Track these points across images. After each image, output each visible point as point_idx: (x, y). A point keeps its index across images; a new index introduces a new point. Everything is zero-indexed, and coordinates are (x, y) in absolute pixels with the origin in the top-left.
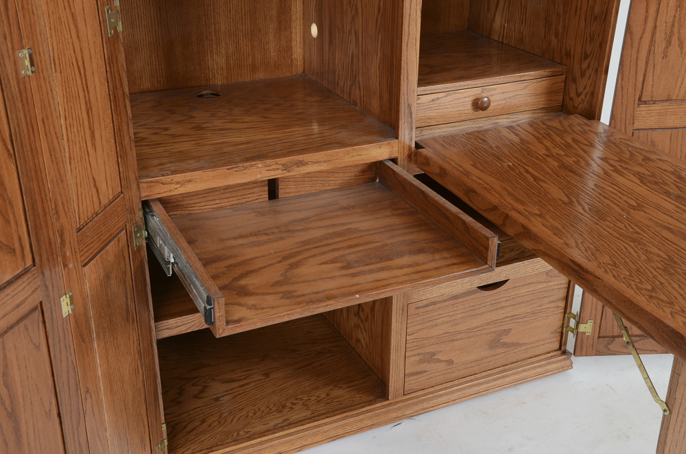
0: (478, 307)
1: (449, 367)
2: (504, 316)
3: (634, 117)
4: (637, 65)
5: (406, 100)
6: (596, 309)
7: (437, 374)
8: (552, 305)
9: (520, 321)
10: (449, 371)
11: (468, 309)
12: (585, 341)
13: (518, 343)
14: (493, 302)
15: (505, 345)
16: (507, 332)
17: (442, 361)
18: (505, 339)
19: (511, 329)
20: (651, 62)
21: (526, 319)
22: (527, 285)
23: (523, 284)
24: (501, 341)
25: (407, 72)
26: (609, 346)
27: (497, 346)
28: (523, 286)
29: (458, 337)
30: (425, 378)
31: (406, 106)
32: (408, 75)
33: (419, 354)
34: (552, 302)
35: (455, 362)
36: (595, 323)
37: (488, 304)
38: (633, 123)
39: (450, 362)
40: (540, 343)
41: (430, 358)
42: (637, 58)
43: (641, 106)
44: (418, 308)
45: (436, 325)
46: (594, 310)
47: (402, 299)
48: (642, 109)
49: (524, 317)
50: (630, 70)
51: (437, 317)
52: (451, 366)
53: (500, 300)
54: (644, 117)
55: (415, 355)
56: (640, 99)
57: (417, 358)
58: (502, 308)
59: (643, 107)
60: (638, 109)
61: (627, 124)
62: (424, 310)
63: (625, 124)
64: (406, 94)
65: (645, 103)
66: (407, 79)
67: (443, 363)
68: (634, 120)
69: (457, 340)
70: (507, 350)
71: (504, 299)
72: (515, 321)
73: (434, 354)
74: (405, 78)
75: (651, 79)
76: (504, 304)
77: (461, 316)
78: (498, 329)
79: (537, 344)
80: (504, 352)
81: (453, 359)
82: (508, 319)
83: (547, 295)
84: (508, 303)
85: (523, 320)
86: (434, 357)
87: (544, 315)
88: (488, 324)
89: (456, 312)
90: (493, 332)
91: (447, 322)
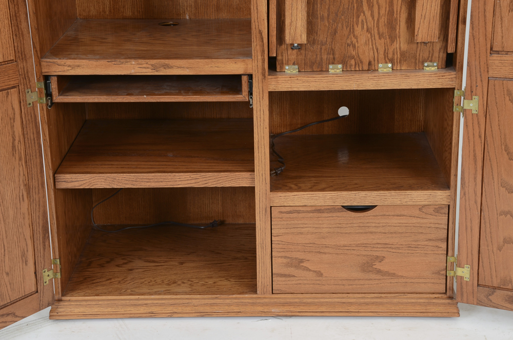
0: (344, 226)
1: (318, 278)
2: (375, 242)
3: (487, 65)
4: (485, 16)
5: (257, 27)
6: (472, 254)
7: (306, 282)
8: (430, 243)
9: (394, 250)
10: (318, 282)
11: (334, 226)
12: (464, 286)
13: (394, 274)
14: (361, 225)
15: (379, 272)
16: (381, 259)
17: (310, 270)
18: (378, 266)
19: (384, 257)
20: (498, 14)
21: (400, 251)
22: (398, 216)
23: (393, 213)
24: (374, 267)
25: (257, 3)
26: (490, 297)
27: (370, 271)
28: (394, 216)
29: (326, 250)
30: (294, 282)
31: (258, 32)
32: (257, 6)
33: (285, 257)
34: (430, 240)
35: (324, 274)
36: (472, 268)
37: (355, 225)
38: (488, 72)
39: (319, 274)
40: (421, 281)
41: (298, 263)
42: (485, 10)
43: (493, 55)
44: (281, 212)
45: (301, 233)
46: (470, 255)
47: (264, 200)
48: (495, 58)
49: (398, 248)
50: (479, 20)
51: (302, 226)
52: (320, 278)
53: (368, 225)
54: (498, 66)
55: (281, 257)
56: (491, 49)
57: (285, 261)
58: (371, 233)
59: (495, 56)
60: (491, 58)
61: (482, 71)
62: (288, 215)
63: (480, 72)
64: (256, 21)
65: (498, 52)
66: (257, 9)
67: (312, 272)
68: (488, 68)
69: (325, 253)
70: (382, 277)
71: (374, 225)
72: (387, 249)
73: (302, 261)
74: (255, 8)
75: (499, 30)
76: (374, 230)
77: (327, 230)
78: (369, 253)
79: (417, 280)
80: (379, 279)
81: (322, 272)
82: (379, 246)
83: (423, 231)
84: (378, 230)
85: (398, 251)
86: (302, 264)
87: (422, 252)
88: (357, 246)
89: (322, 226)
90: (364, 256)
91: (312, 233)
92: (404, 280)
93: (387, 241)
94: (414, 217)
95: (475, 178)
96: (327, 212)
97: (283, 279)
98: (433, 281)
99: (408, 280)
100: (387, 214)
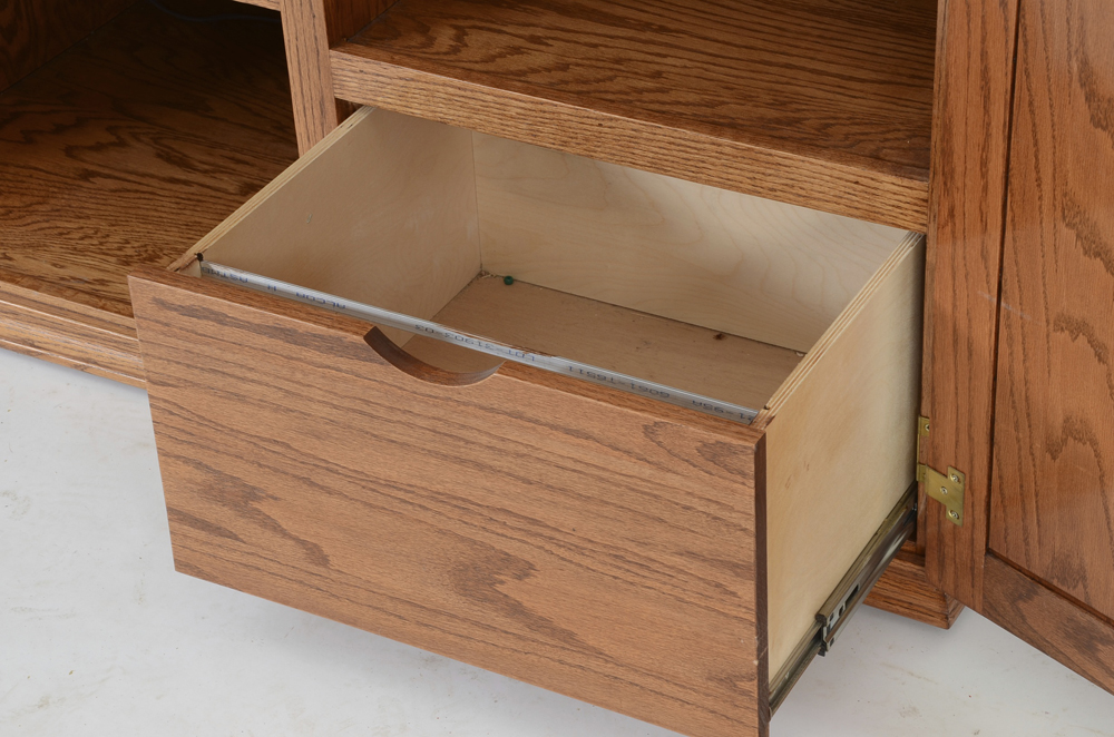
0: (382, 413)
1: (314, 569)
2: (494, 501)
7: (274, 567)
8: (694, 567)
9: (564, 553)
10: (316, 582)
11: (346, 403)
13: (571, 635)
14: (441, 427)
15: (516, 610)
16: (525, 571)
17: (285, 534)
18: (509, 587)
19: (531, 567)
21: (587, 562)
22: (568, 431)
23: (549, 418)
24: (499, 587)
27: (485, 599)
28: (552, 427)
29: (329, 481)
30: (235, 556)
33: (199, 465)
34: (691, 554)
35: (333, 561)
37: (419, 422)
39: (317, 555)
40: (668, 688)
41: (242, 498)
44: (163, 304)
45: (241, 398)
49: (580, 550)
51: (238, 372)
52: (322, 570)
53: (464, 434)
55: (187, 461)
57: (199, 476)
58: (480, 466)
62: (186, 321)
67: (291, 542)
69: (329, 491)
70: (526, 633)
71: (484, 440)
73: (252, 494)
76: (486, 457)
77: (325, 411)
78: (480, 536)
79: (650, 682)
80: (520, 637)
81: (326, 550)
82: (511, 521)
83: (666, 516)
84: (503, 463)
85: (577, 558)
86: (256, 505)
87: (666, 589)
88: (435, 496)
89: (305, 391)
90: (462, 539)
91: (277, 409)
92: (609, 669)
93: (539, 514)
94: (628, 452)
95: (984, 163)
96: (318, 348)
97: (202, 535)
98: (709, 703)
99: (620, 672)
100: (530, 413)
